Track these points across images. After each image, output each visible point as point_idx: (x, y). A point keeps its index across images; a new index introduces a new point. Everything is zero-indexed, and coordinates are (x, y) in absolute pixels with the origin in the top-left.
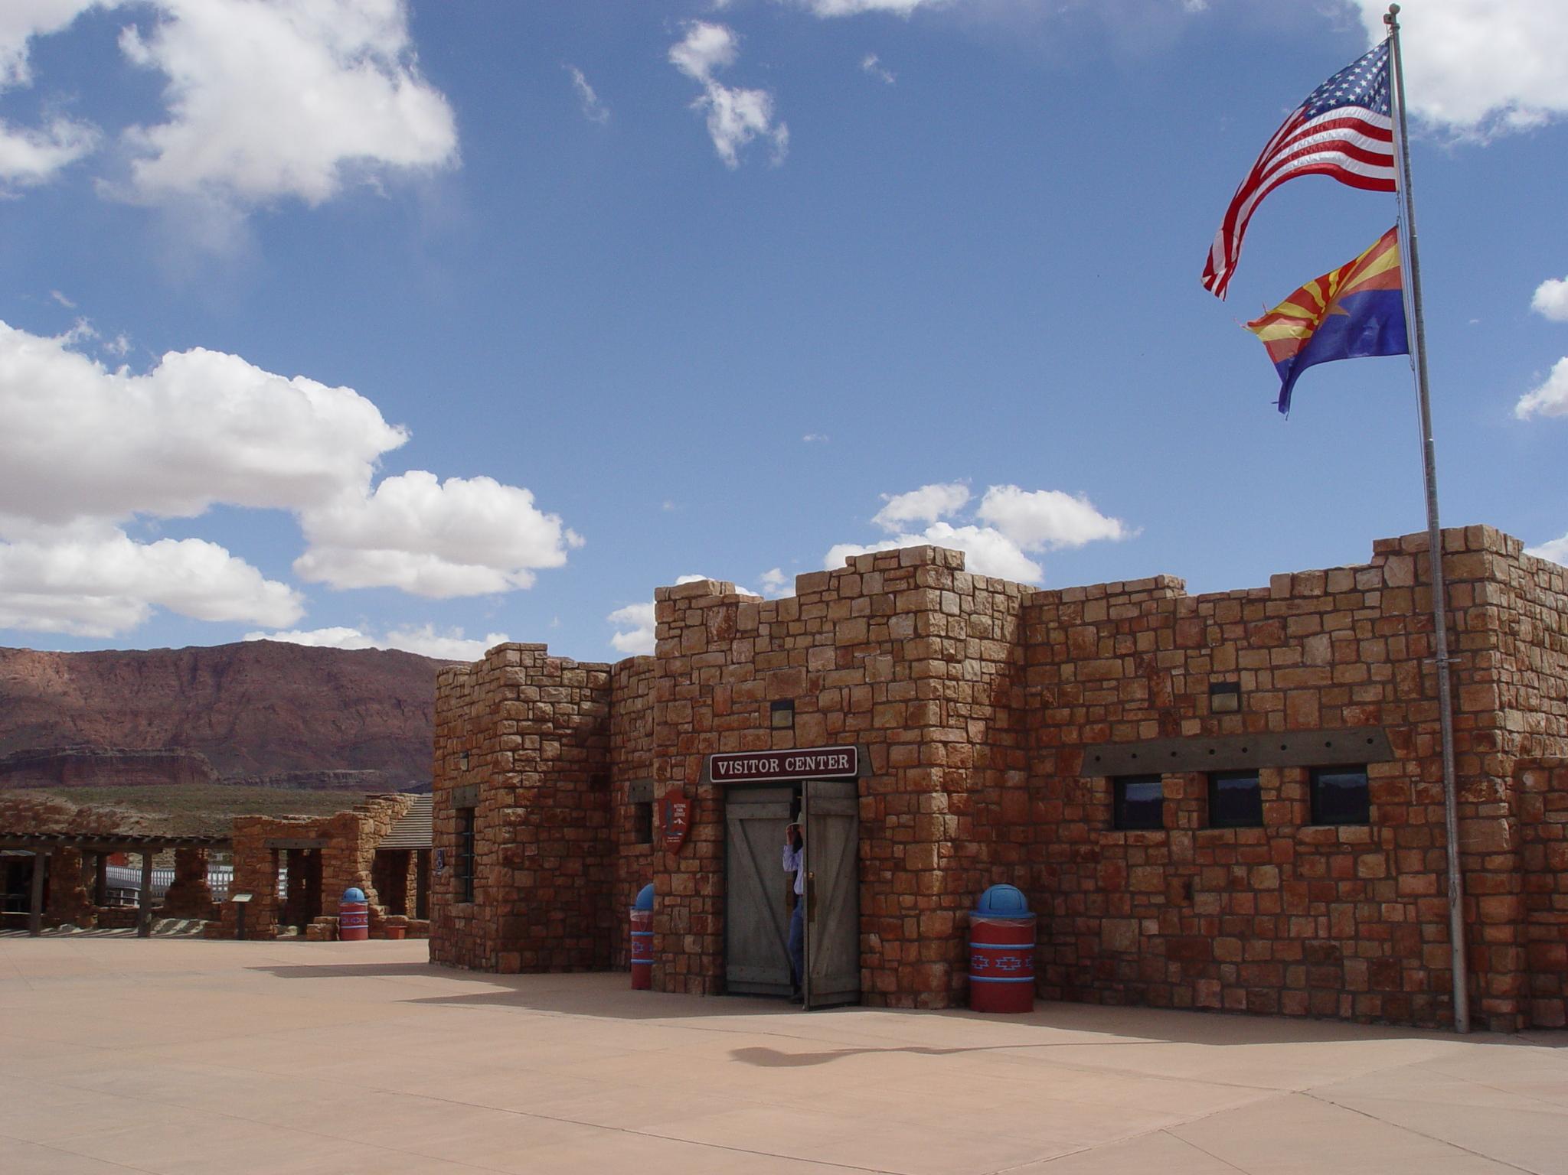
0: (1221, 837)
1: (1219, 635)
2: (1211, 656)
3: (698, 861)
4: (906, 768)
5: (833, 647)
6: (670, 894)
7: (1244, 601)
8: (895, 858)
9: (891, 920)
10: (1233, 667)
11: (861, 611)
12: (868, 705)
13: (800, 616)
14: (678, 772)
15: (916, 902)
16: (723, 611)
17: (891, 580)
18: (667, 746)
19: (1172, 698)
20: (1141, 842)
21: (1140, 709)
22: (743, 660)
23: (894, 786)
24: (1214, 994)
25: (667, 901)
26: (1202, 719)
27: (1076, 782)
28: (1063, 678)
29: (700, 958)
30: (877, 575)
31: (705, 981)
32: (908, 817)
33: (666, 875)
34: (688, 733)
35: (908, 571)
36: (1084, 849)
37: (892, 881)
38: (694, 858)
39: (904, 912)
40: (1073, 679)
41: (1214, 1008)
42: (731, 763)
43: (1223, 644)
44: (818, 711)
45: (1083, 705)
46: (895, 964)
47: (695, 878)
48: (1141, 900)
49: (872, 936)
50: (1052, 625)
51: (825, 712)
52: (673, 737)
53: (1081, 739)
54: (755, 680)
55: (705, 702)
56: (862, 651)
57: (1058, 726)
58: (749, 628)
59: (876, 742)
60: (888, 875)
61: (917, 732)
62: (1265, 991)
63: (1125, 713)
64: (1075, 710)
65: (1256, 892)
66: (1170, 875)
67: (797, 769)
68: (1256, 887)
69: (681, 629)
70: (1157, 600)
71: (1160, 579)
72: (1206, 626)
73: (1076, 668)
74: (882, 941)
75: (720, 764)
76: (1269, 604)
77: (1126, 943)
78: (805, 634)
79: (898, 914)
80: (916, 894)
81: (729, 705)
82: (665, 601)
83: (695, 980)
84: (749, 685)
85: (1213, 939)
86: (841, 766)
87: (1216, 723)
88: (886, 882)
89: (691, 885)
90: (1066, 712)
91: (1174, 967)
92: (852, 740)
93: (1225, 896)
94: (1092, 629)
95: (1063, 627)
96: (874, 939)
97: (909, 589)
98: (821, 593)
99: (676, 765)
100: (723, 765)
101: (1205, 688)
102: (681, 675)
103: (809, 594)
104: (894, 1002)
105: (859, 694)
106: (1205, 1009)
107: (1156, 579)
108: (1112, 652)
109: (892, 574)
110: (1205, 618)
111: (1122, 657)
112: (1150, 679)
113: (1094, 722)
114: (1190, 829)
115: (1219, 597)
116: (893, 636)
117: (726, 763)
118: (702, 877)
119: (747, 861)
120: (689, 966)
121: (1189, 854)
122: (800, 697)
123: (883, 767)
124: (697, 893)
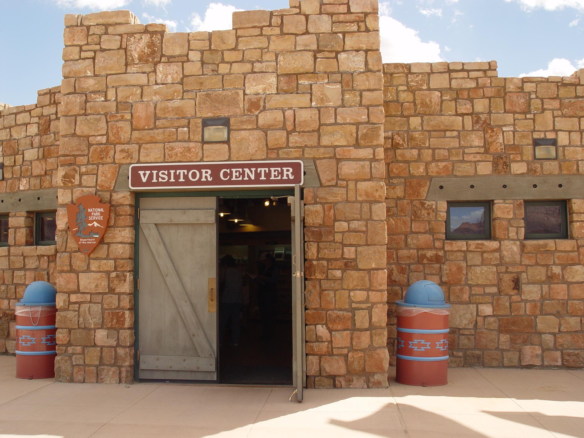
0: (546, 245)
1: (541, 106)
2: (534, 120)
3: (112, 262)
4: (356, 181)
5: (275, 75)
6: (77, 291)
7: (559, 84)
8: (344, 259)
9: (341, 313)
10: (551, 128)
11: (306, 45)
12: (315, 126)
13: (237, 45)
14: (89, 181)
15: (368, 296)
16: (146, 38)
17: (340, 22)
18: (75, 156)
19: (503, 147)
20: (481, 248)
21: (478, 153)
22: (169, 80)
23: (345, 196)
24: (537, 356)
25: (74, 298)
26: (528, 163)
27: (423, 204)
28: (412, 127)
29: (116, 351)
30: (325, 17)
31: (120, 373)
32: (360, 223)
33: (73, 275)
34: (102, 144)
35: (359, 17)
36: (430, 254)
37: (342, 279)
38: (107, 258)
39: (354, 305)
40: (420, 128)
41: (536, 366)
42: (155, 172)
43: (543, 112)
44: (258, 128)
45: (429, 148)
46: (345, 351)
47: (109, 278)
48: (476, 290)
49: (319, 327)
50: (401, 88)
51: (265, 130)
52: (84, 147)
53: (427, 173)
54: (182, 99)
55: (123, 117)
56: (309, 79)
57: (408, 162)
58: (177, 54)
59: (325, 158)
60: (338, 273)
61: (370, 151)
62: (576, 352)
63: (465, 155)
64: (423, 151)
65: (569, 284)
66: (502, 273)
67: (234, 179)
68: (569, 280)
69: (95, 52)
70: (490, 77)
71: (493, 63)
72: (530, 99)
73: (422, 121)
74: (330, 331)
75: (141, 173)
76: (578, 87)
77: (465, 322)
78: (242, 61)
79: (347, 306)
80: (368, 290)
81: (153, 121)
82: (77, 26)
83: (109, 371)
84: (177, 103)
85: (536, 317)
86: (285, 177)
87: (539, 166)
88: (335, 280)
89: (105, 283)
90: (415, 152)
91: (504, 338)
92: (297, 155)
93: (545, 288)
94: (438, 94)
95: (411, 90)
96: (322, 330)
97: (359, 31)
98: (261, 28)
99: (87, 173)
100: (145, 175)
101: (531, 142)
102: (94, 92)
103: (248, 28)
104: (343, 383)
105: (304, 115)
106: (530, 367)
107: (489, 63)
108: (454, 111)
109: (342, 18)
110: (529, 93)
111: (463, 115)
112: (485, 132)
113: (438, 161)
114: (518, 239)
115: (540, 79)
116: (341, 69)
117: (148, 172)
118: (117, 276)
119: (164, 262)
120: (101, 358)
121: (517, 258)
122: (235, 116)
123: (333, 179)
124: (112, 291)
